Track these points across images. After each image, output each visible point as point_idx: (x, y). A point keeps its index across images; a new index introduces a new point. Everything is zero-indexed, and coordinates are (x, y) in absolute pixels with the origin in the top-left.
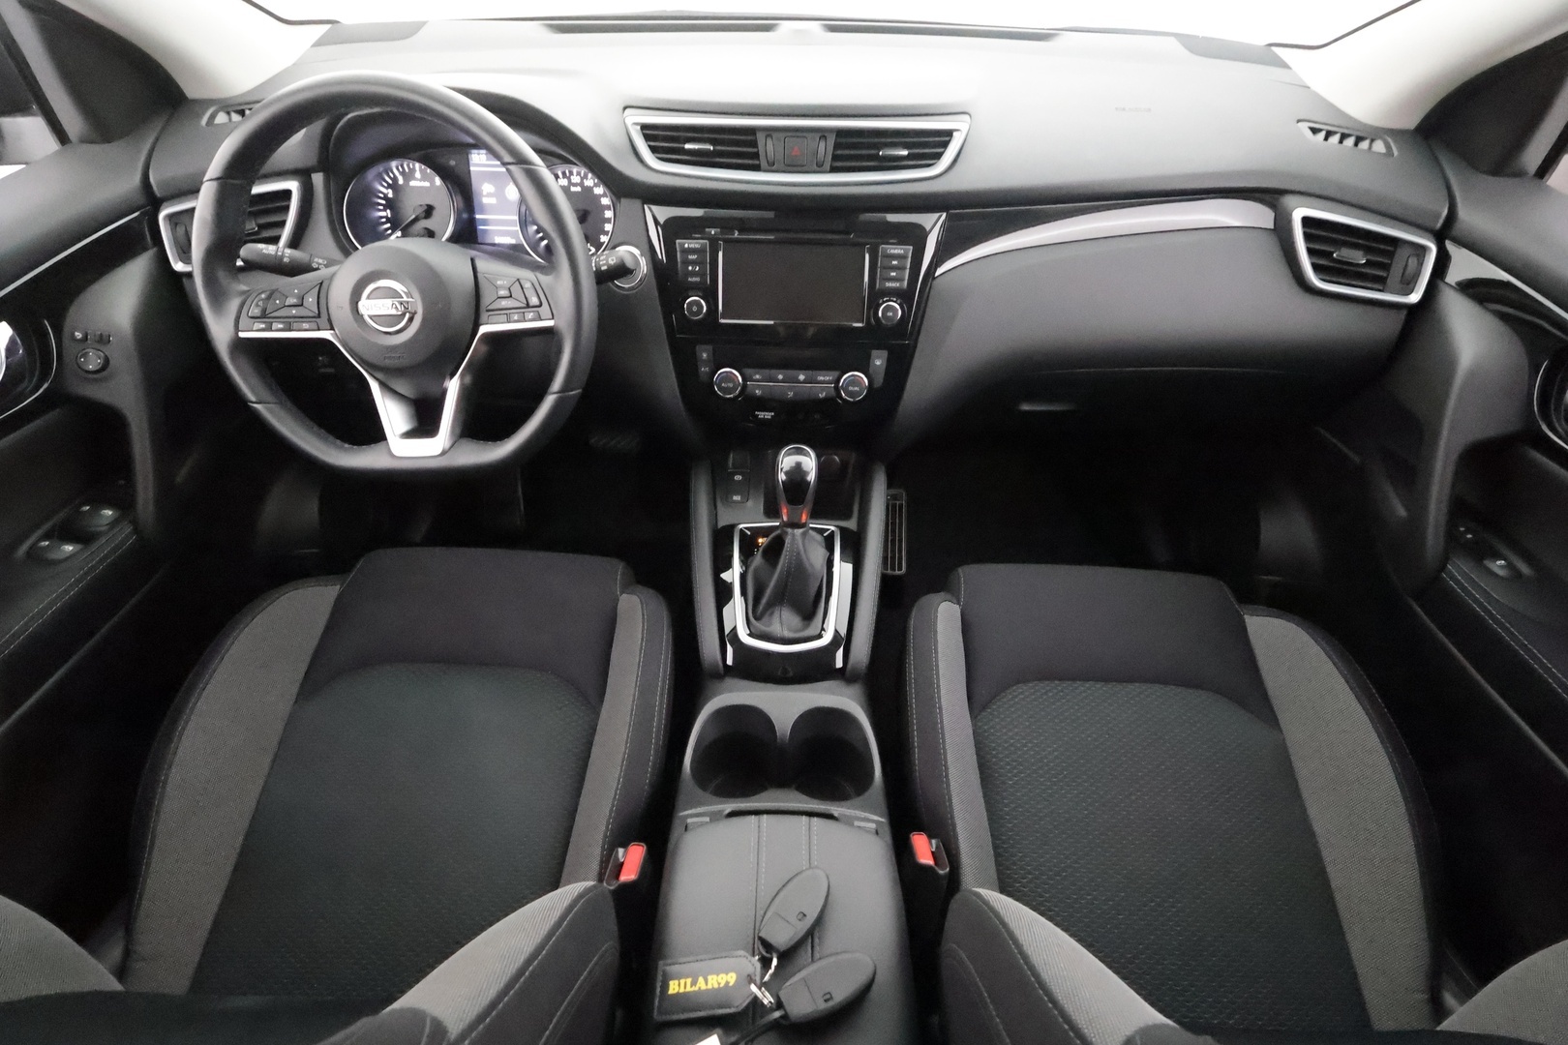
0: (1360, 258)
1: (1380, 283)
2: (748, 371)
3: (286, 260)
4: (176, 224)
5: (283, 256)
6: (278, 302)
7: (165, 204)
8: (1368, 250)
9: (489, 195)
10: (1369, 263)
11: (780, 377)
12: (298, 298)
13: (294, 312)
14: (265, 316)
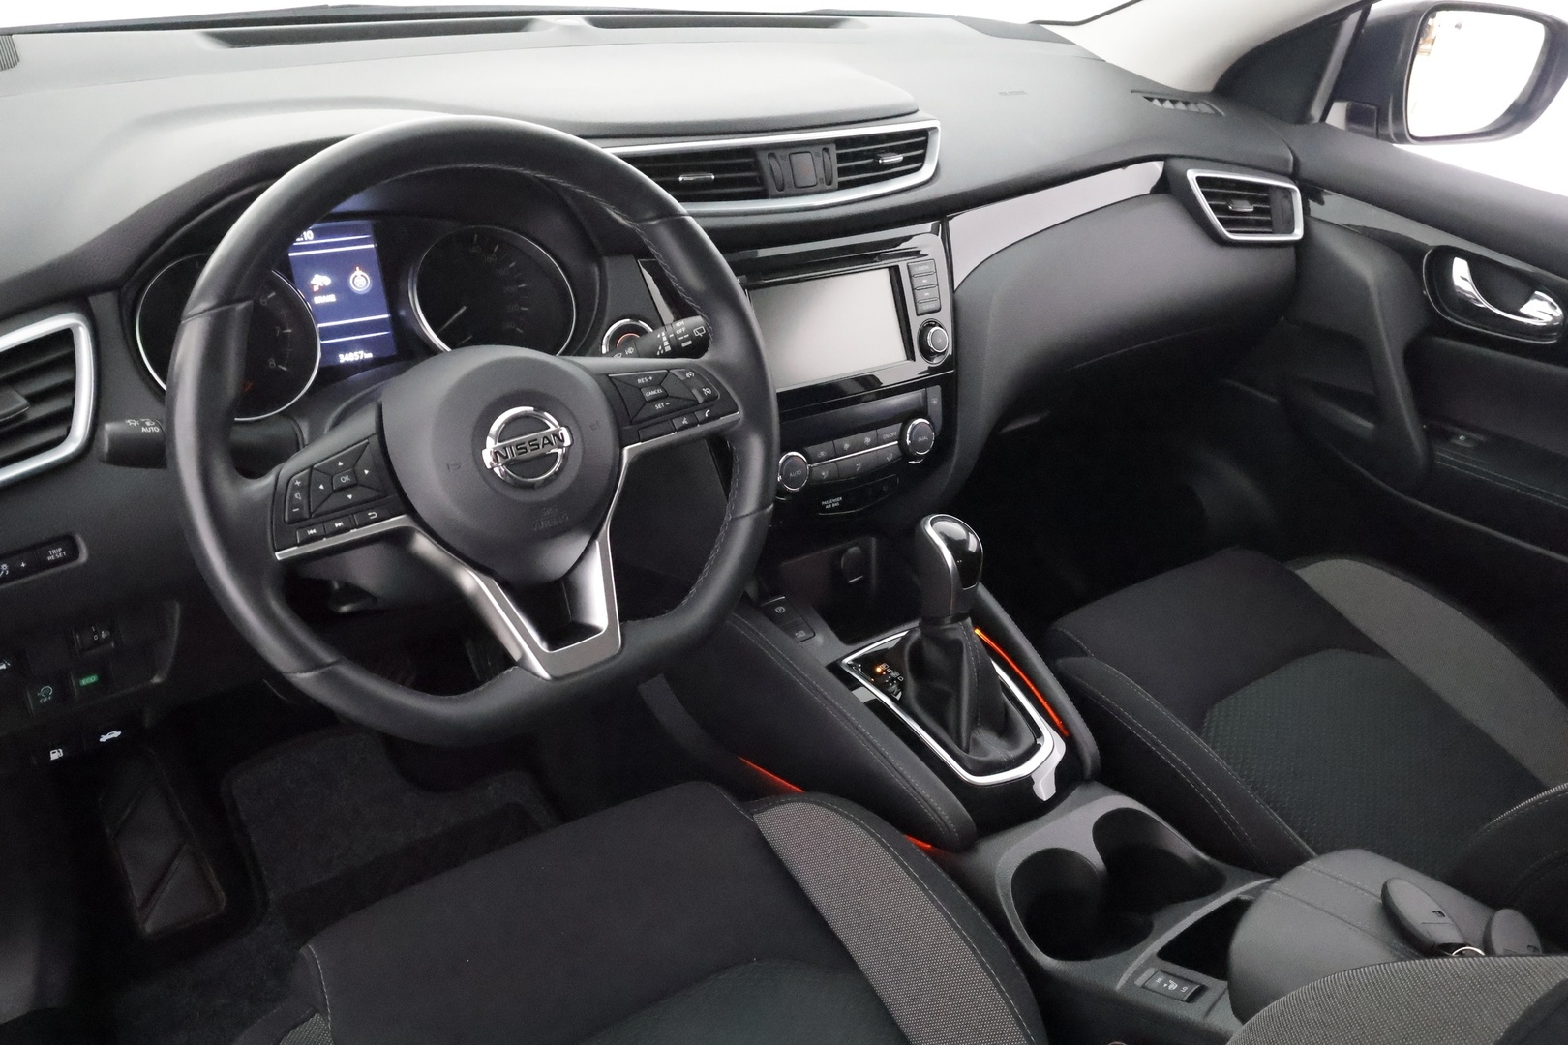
0: (1247, 208)
1: (1268, 226)
2: (810, 449)
6: (322, 487)
8: (1252, 200)
9: (324, 291)
10: (1257, 211)
11: (846, 446)
12: (349, 474)
13: (350, 497)
14: (310, 513)
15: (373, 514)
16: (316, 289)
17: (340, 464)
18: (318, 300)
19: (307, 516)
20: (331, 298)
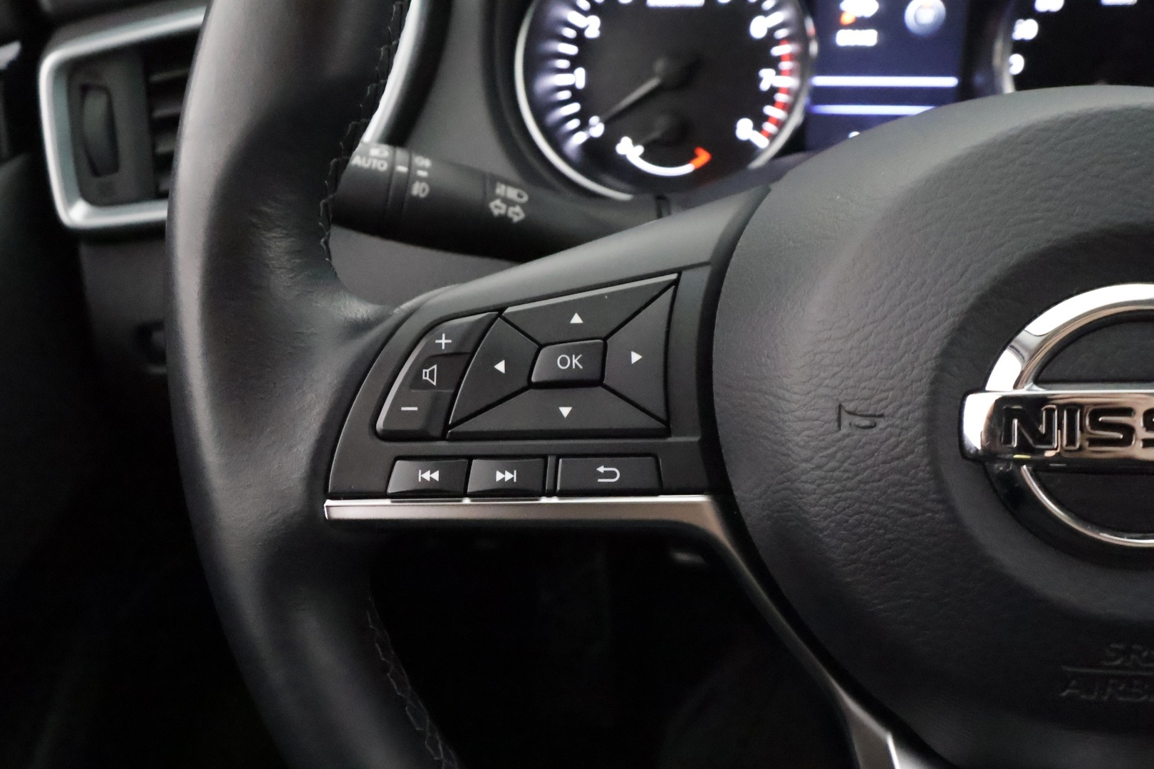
3: (418, 190)
4: (85, 89)
5: (409, 179)
6: (501, 367)
7: (62, 32)
9: (860, 24)
12: (588, 352)
13: (565, 411)
14: (447, 427)
15: (608, 472)
16: (847, 18)
17: (576, 319)
18: (845, 38)
19: (436, 431)
20: (869, 38)
